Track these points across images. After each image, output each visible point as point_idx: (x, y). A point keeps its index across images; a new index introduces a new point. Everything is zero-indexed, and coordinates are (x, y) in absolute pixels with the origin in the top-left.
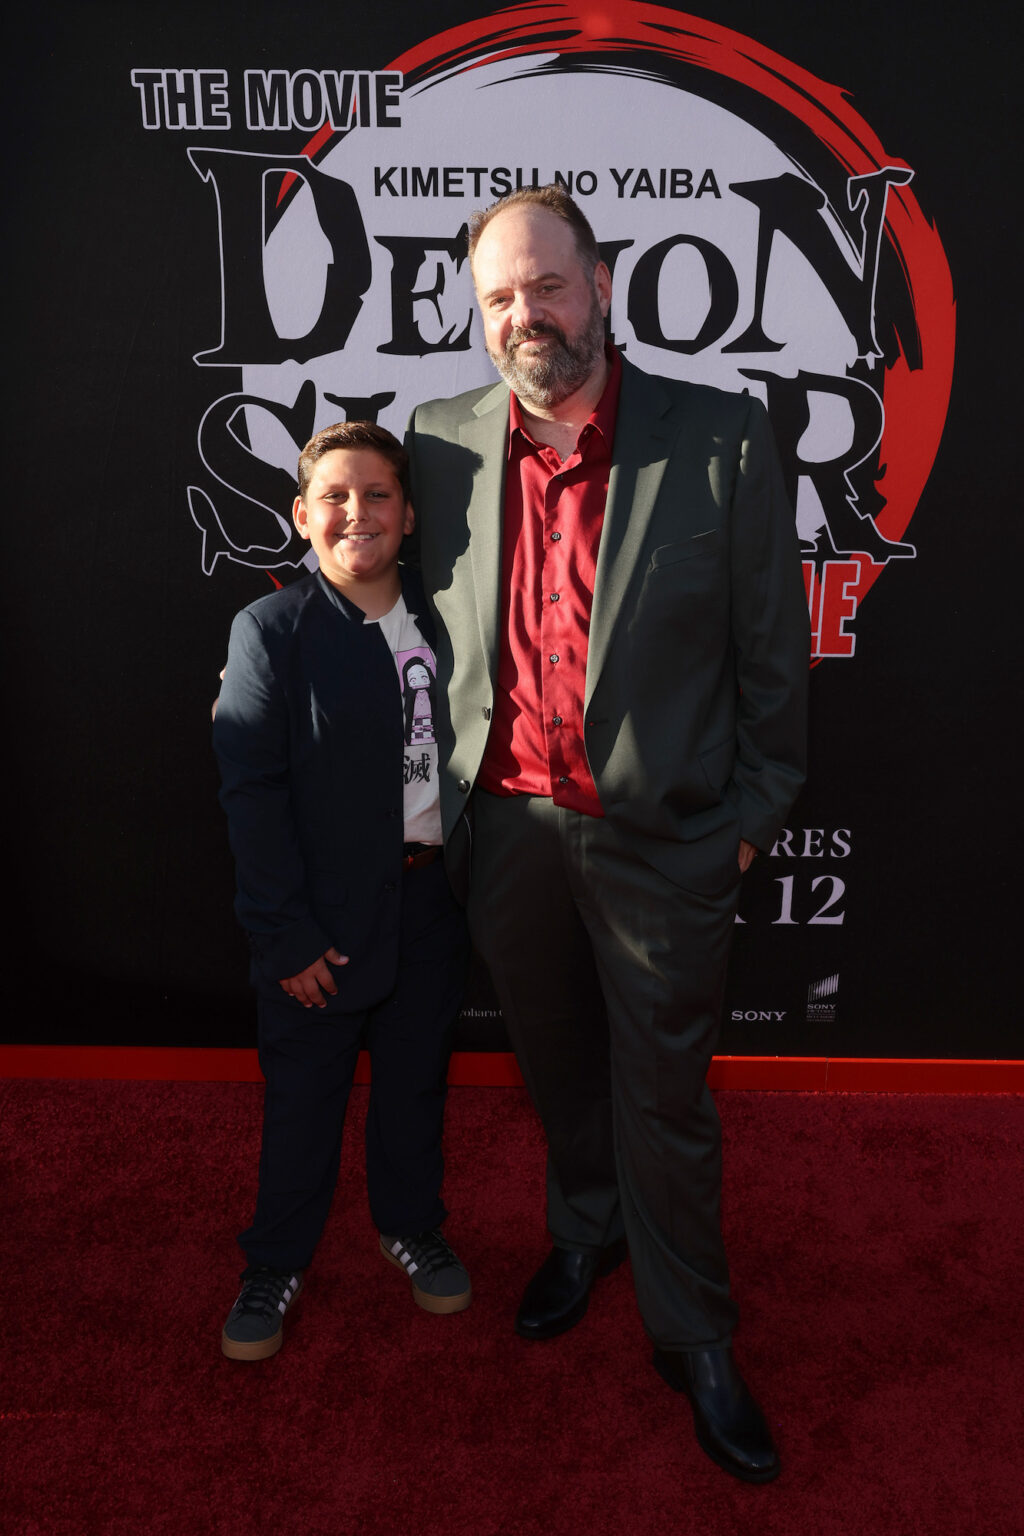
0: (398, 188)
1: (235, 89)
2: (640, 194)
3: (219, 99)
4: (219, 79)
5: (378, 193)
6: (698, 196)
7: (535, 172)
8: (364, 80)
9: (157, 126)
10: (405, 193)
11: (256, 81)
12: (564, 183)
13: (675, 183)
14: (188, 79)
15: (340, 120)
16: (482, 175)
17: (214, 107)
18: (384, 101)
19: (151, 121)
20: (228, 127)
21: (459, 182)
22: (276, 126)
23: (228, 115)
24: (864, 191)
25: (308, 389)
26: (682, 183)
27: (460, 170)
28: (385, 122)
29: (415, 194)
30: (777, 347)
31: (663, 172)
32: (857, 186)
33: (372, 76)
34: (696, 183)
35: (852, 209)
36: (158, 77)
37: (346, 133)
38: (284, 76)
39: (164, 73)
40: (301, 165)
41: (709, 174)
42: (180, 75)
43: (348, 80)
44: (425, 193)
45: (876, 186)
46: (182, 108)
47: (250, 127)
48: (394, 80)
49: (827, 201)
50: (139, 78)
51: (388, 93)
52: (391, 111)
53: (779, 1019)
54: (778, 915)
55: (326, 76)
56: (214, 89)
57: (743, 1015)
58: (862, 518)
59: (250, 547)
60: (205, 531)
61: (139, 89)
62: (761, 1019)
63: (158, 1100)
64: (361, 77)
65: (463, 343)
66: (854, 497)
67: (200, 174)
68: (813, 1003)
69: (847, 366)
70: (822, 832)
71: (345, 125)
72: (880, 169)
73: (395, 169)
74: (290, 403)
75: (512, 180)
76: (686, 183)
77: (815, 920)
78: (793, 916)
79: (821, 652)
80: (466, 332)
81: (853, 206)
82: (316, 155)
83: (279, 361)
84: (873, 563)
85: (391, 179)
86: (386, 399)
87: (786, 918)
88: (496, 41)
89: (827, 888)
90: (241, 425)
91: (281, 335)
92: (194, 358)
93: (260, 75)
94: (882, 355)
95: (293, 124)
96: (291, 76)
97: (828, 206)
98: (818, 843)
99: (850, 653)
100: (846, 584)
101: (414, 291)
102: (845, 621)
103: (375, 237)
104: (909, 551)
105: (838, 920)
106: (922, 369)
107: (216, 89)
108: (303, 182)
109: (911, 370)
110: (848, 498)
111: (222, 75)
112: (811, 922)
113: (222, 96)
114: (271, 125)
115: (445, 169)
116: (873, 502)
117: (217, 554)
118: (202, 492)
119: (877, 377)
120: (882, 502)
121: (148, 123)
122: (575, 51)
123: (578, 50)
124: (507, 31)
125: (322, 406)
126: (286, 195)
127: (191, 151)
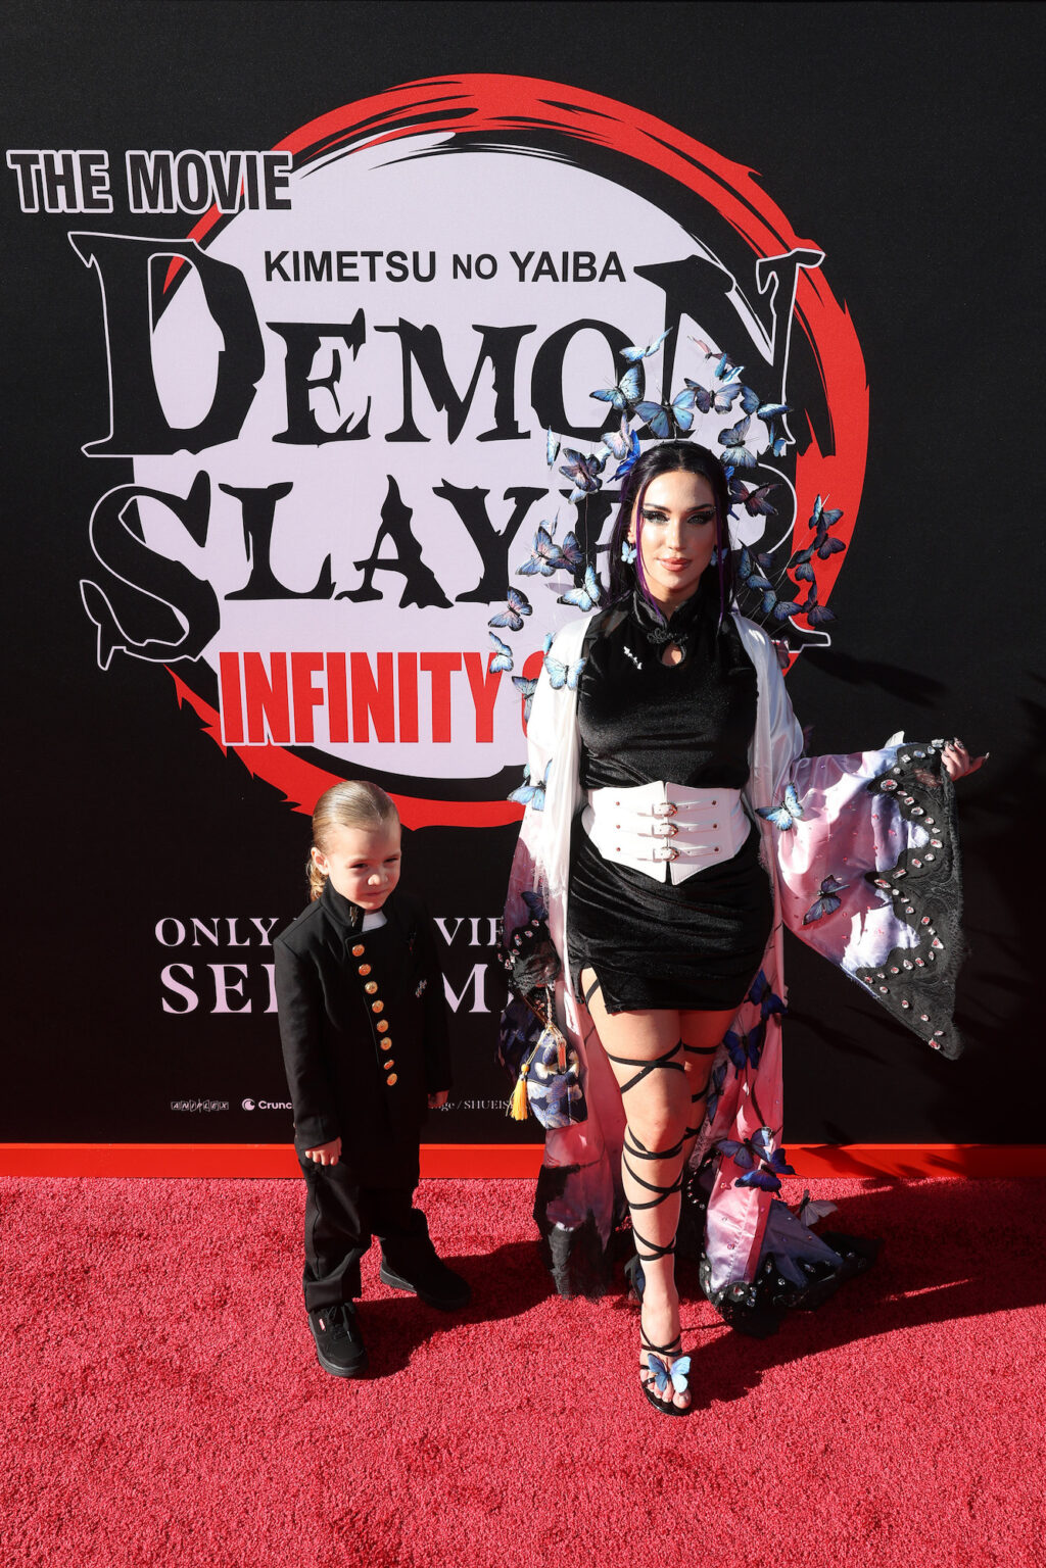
0: (291, 275)
1: (117, 171)
2: (541, 277)
3: (100, 181)
4: (99, 160)
5: (269, 278)
6: (602, 279)
7: (432, 255)
8: (251, 161)
9: (36, 210)
10: (297, 278)
11: (139, 162)
12: (463, 267)
13: (577, 266)
14: (67, 160)
15: (228, 202)
16: (376, 258)
17: (95, 189)
18: (273, 183)
19: (29, 204)
20: (111, 210)
21: (354, 266)
22: (161, 209)
23: (110, 198)
24: (773, 273)
25: (202, 479)
26: (584, 266)
27: (354, 254)
28: (274, 204)
29: (308, 278)
30: (686, 435)
31: (565, 255)
32: (766, 268)
33: (260, 157)
34: (599, 266)
35: (761, 292)
36: (35, 158)
37: (235, 215)
38: (168, 156)
39: (41, 154)
40: (188, 249)
41: (613, 256)
42: (58, 156)
43: (235, 161)
44: (319, 278)
45: (785, 268)
46: (61, 190)
47: (133, 210)
48: (283, 160)
49: (735, 284)
50: (15, 159)
51: (277, 174)
52: (281, 193)
55: (211, 157)
56: (94, 170)
59: (148, 641)
60: (99, 626)
61: (15, 170)
63: (65, 1201)
64: (248, 157)
65: (361, 432)
67: (83, 259)
69: (759, 453)
71: (233, 208)
72: (789, 251)
73: (287, 253)
74: (184, 495)
75: (409, 264)
76: (590, 266)
80: (365, 421)
81: (762, 289)
82: (204, 238)
83: (171, 451)
85: (283, 263)
86: (283, 489)
88: (388, 120)
90: (133, 516)
91: (173, 425)
92: (83, 449)
93: (143, 156)
94: (794, 442)
95: (178, 206)
96: (175, 158)
97: (737, 289)
101: (310, 378)
103: (267, 324)
104: (823, 640)
106: (835, 455)
107: (96, 170)
108: (191, 266)
109: (823, 456)
111: (103, 156)
113: (103, 178)
114: (156, 208)
115: (338, 253)
117: (114, 648)
118: (95, 585)
119: (788, 464)
121: (27, 207)
122: (469, 130)
123: (474, 129)
124: (400, 109)
125: (217, 497)
126: (173, 281)
127: (72, 236)
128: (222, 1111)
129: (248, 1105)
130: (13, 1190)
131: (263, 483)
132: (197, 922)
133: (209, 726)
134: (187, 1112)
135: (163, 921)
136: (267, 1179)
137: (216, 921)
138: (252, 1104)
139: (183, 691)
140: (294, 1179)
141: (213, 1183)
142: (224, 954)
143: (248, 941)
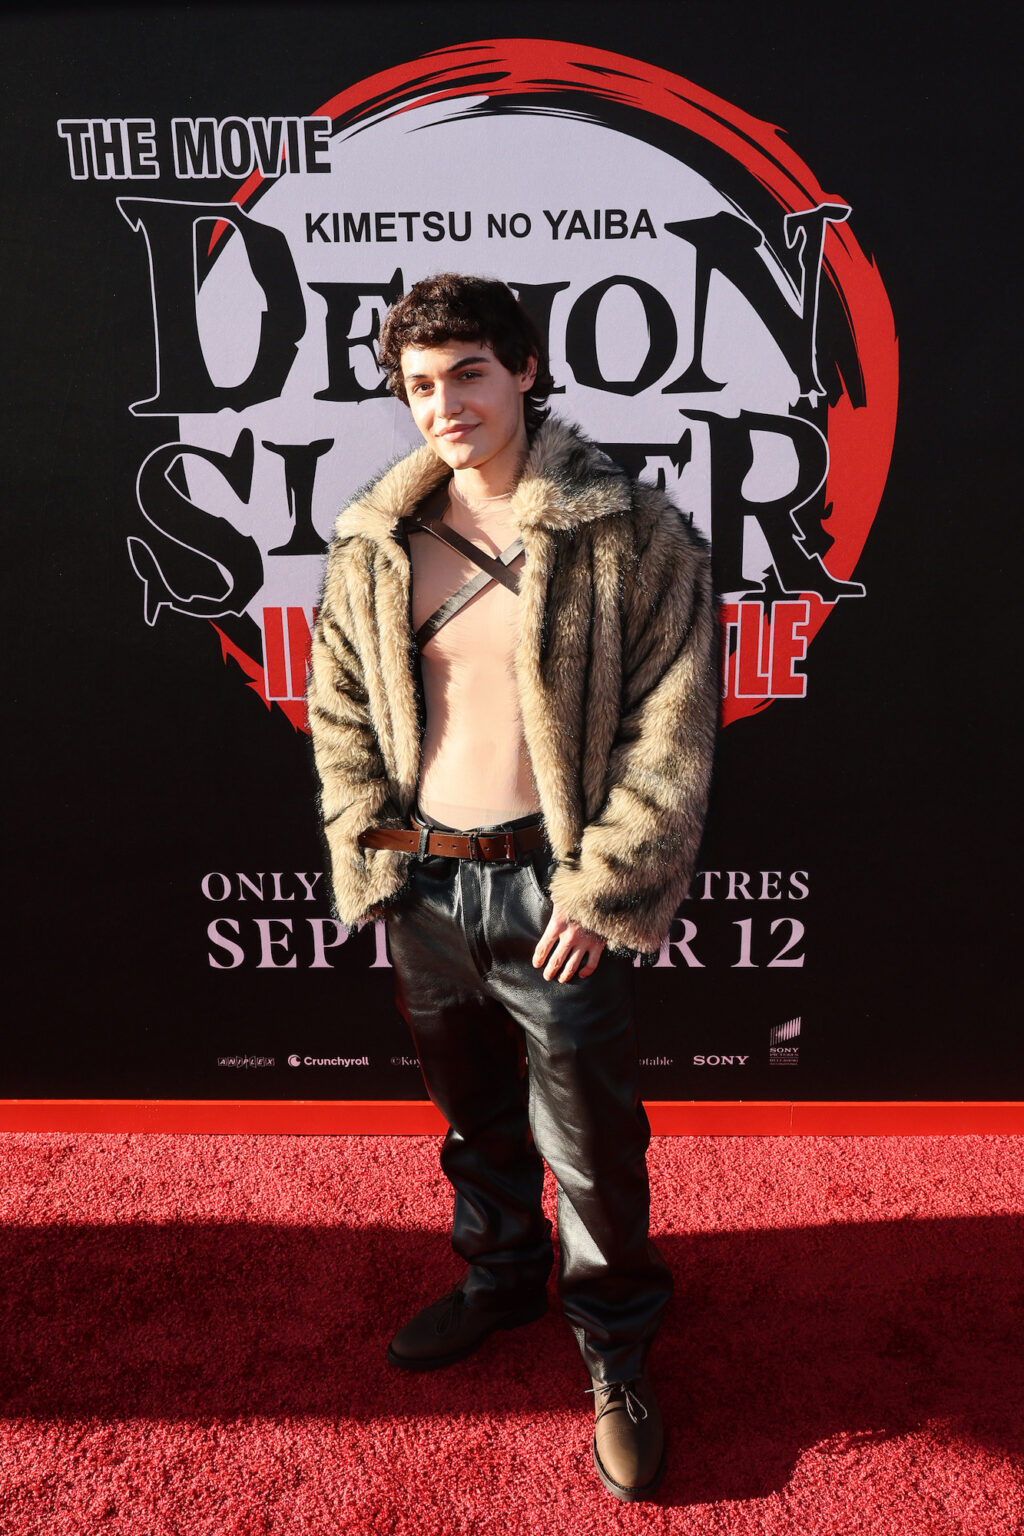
0: (331, 236)
1: (163, 138)
2: (574, 234)
3: (147, 148)
4: (146, 128)
5: (310, 239)
6: (634, 236)
7: (468, 215)
8: (292, 126)
9: (86, 177)
10: (337, 239)
11: (184, 129)
12: (497, 226)
13: (609, 224)
14: (115, 128)
15: (270, 166)
16: (414, 219)
17: (142, 156)
18: (313, 147)
19: (80, 171)
20: (157, 176)
21: (392, 226)
22: (205, 174)
23: (156, 164)
24: (801, 228)
25: (246, 437)
26: (616, 224)
27: (392, 215)
28: (315, 168)
29: (347, 239)
30: (718, 387)
31: (597, 213)
32: (794, 223)
33: (300, 122)
34: (631, 223)
35: (790, 247)
36: (84, 128)
37: (275, 180)
38: (212, 123)
39: (90, 123)
40: (232, 213)
41: (644, 214)
42: (106, 125)
43: (277, 127)
44: (358, 239)
45: (813, 223)
46: (110, 157)
47: (179, 176)
48: (323, 126)
49: (764, 239)
50: (66, 129)
51: (317, 139)
52: (321, 157)
53: (742, 1063)
54: (737, 959)
55: (253, 123)
56: (141, 137)
57: (705, 1060)
58: (810, 558)
59: (192, 597)
60: (146, 582)
61: (66, 139)
62: (723, 1063)
63: (113, 1154)
64: (289, 123)
66: (800, 536)
67: (131, 224)
68: (773, 1047)
69: (790, 405)
70: (779, 874)
71: (275, 172)
72: (816, 206)
73: (327, 214)
74: (229, 453)
75: (445, 224)
76: (621, 223)
77: (775, 963)
78: (753, 960)
79: (773, 693)
81: (790, 244)
82: (247, 202)
83: (215, 409)
84: (822, 602)
85: (323, 225)
86: (324, 446)
87: (745, 961)
88: (425, 84)
89: (785, 929)
90: (179, 474)
91: (217, 384)
92: (130, 408)
93: (188, 124)
94: (825, 393)
95: (222, 172)
96: (218, 125)
97: (766, 244)
98: (775, 885)
99: (801, 693)
100: (795, 625)
101: (349, 337)
102: (796, 662)
103: (309, 284)
104: (859, 590)
105: (799, 963)
106: (865, 406)
107: (143, 138)
108: (235, 230)
109: (855, 407)
110: (795, 538)
111: (149, 124)
112: (770, 965)
113: (150, 145)
114: (201, 173)
115: (377, 214)
116: (821, 541)
117: (160, 604)
118: (142, 541)
119: (820, 415)
120: (830, 541)
121: (77, 174)
122: (504, 93)
123: (508, 92)
124: (434, 74)
125: (261, 455)
126: (217, 244)
127: (120, 201)
128: (269, 1067)
129: (294, 1061)
130: (64, 1145)
131: (305, 440)
132: (242, 877)
133: (254, 681)
134: (233, 1068)
135: (209, 875)
136: (313, 1136)
137: (261, 875)
138: (298, 1060)
139: (228, 646)
140: (340, 1136)
141: (261, 1139)
142: (269, 909)
143: (293, 895)
